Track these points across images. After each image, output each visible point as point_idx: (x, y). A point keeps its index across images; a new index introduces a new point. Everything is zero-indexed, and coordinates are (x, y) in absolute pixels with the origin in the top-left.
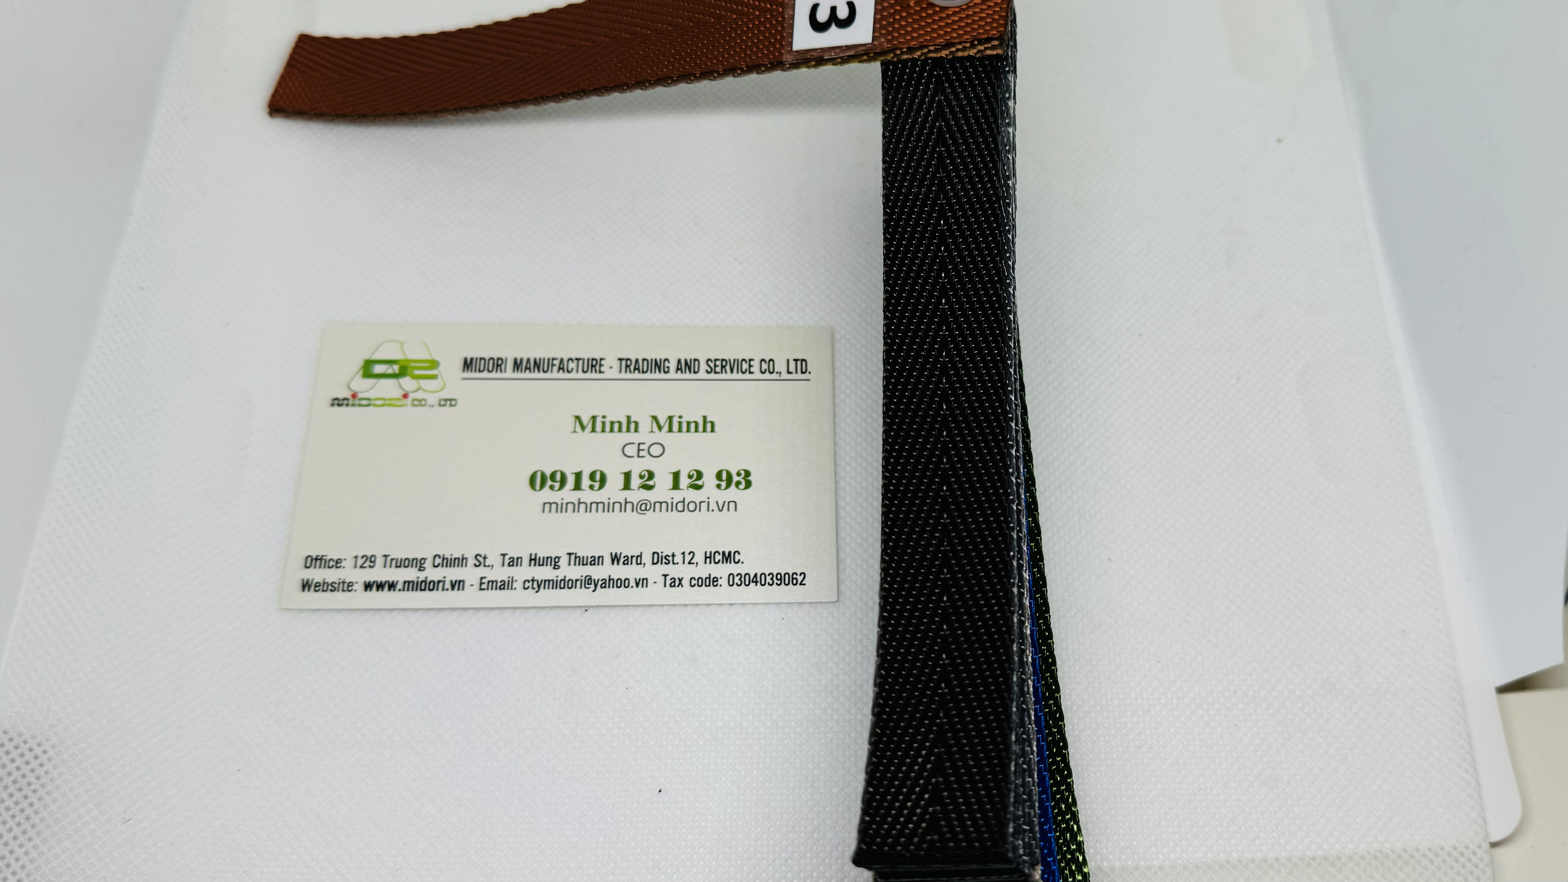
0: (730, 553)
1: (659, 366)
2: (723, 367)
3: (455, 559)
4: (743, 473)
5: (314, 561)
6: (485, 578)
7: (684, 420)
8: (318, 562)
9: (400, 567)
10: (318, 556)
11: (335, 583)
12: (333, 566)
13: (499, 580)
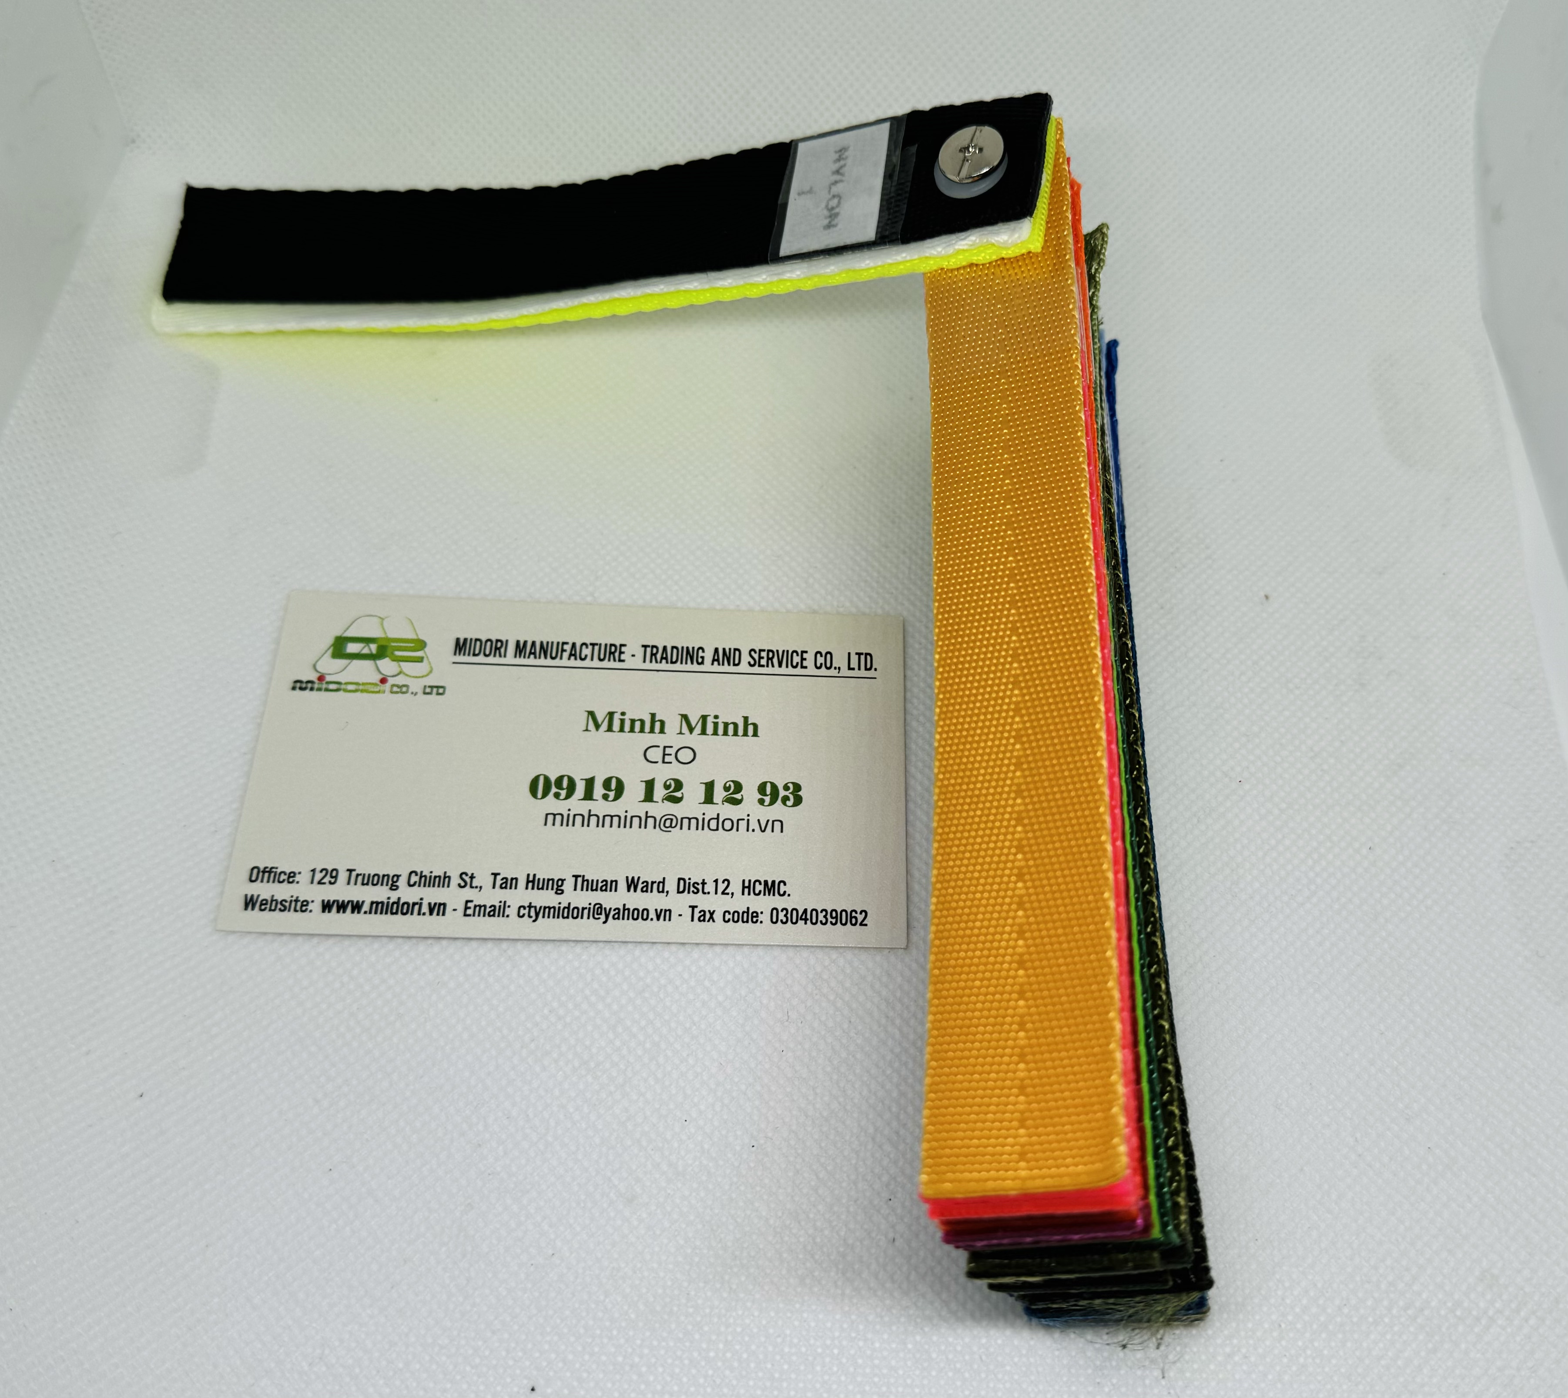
0: (773, 882)
1: (692, 655)
2: (768, 659)
3: (435, 877)
4: (791, 785)
5: (261, 874)
6: (471, 901)
7: (719, 720)
8: (266, 875)
9: (367, 884)
10: (266, 868)
11: (286, 901)
12: (284, 881)
13: (488, 906)
